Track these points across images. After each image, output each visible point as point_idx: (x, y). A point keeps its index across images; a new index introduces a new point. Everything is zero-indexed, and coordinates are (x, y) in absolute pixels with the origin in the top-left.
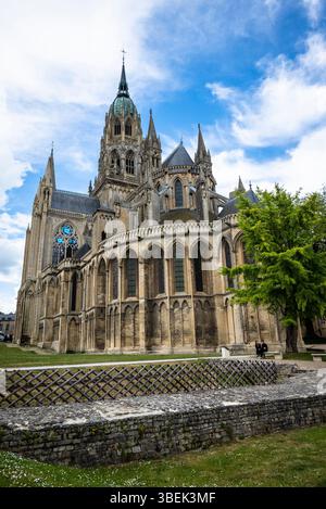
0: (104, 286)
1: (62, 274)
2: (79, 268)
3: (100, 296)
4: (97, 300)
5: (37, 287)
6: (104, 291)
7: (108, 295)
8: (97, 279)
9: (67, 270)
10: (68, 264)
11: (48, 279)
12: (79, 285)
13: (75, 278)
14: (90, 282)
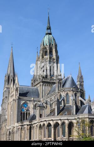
0: (41, 133)
1: (26, 126)
2: (32, 125)
3: (40, 136)
4: (39, 137)
5: (15, 129)
6: (41, 135)
7: (43, 136)
8: (39, 131)
9: (28, 125)
10: (28, 123)
11: (20, 127)
12: (32, 131)
13: (30, 128)
14: (36, 131)
